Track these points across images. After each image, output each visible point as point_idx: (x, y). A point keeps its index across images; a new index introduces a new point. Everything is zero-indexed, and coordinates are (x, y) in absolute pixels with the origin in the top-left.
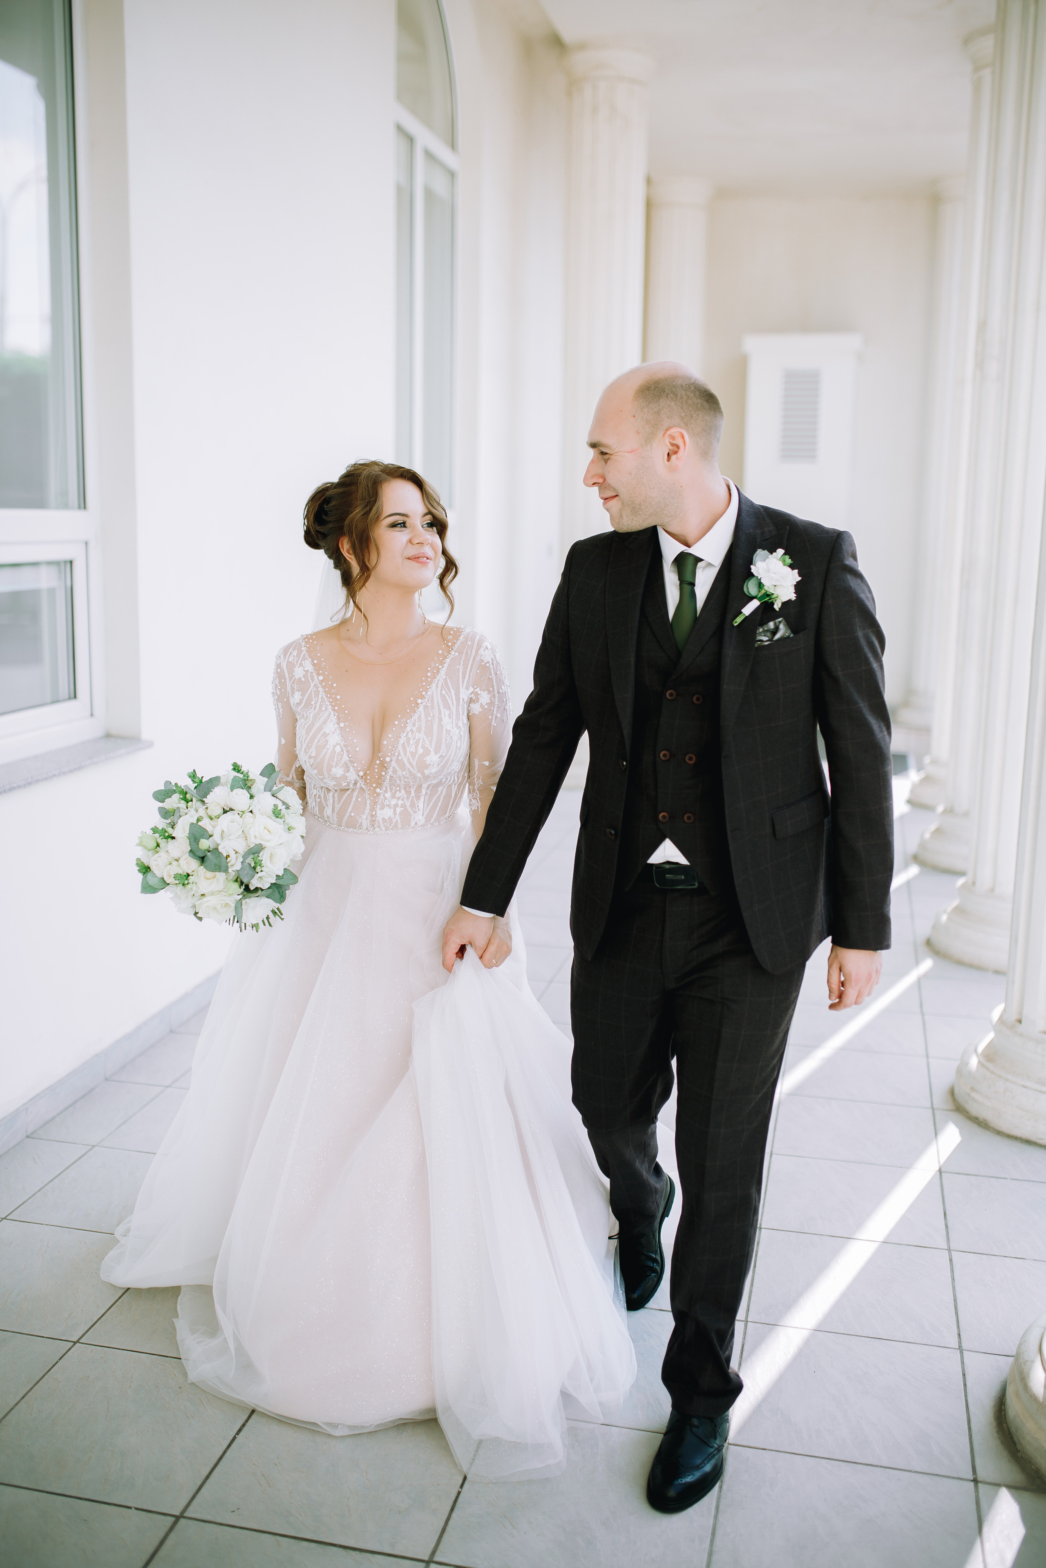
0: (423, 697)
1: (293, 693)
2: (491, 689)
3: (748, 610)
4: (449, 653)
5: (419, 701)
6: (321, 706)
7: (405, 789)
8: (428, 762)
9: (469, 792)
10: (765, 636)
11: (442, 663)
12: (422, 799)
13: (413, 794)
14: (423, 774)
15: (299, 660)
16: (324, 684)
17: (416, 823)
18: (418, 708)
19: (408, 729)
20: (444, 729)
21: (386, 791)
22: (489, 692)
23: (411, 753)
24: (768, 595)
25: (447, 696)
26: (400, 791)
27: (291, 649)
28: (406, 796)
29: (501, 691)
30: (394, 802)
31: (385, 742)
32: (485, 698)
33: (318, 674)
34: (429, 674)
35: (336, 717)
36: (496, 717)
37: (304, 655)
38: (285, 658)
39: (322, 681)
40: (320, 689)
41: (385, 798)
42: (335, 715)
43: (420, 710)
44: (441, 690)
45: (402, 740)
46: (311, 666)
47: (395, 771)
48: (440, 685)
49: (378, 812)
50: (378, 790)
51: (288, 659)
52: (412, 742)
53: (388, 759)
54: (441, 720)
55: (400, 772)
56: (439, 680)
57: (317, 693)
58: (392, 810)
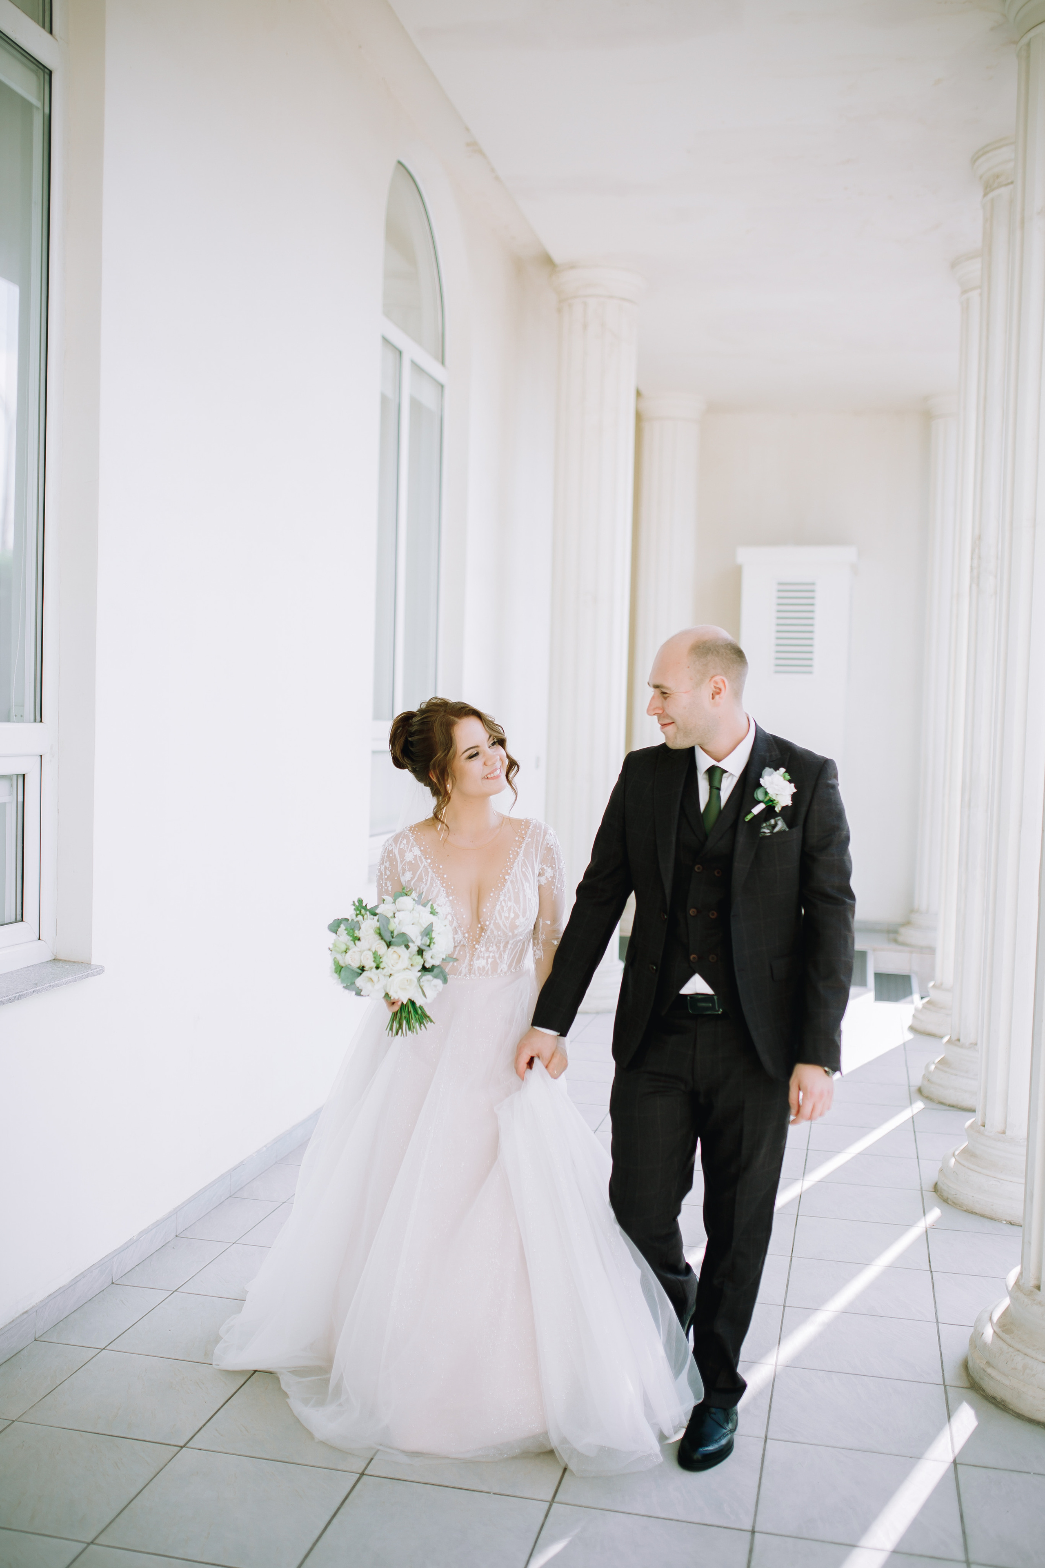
0: (509, 874)
1: (404, 873)
2: (554, 866)
3: (757, 810)
4: (523, 839)
5: (507, 877)
6: (431, 884)
7: (496, 945)
8: (517, 924)
9: (534, 945)
10: (767, 829)
11: (520, 848)
12: (507, 951)
13: (502, 948)
14: (513, 933)
15: (408, 847)
16: (431, 866)
17: (501, 971)
18: (507, 883)
19: (502, 898)
20: (527, 898)
21: (482, 947)
22: (553, 868)
23: (505, 917)
24: (772, 801)
25: (526, 872)
26: (492, 947)
27: (400, 839)
28: (496, 950)
29: (560, 867)
30: (486, 955)
31: (485, 910)
32: (549, 873)
33: (426, 858)
34: (511, 856)
35: (445, 892)
36: (557, 887)
37: (412, 844)
38: (396, 845)
39: (430, 864)
40: (429, 870)
41: (481, 951)
42: (444, 891)
43: (508, 884)
44: (522, 869)
45: (498, 908)
46: (419, 851)
47: (492, 932)
48: (520, 864)
49: (475, 962)
50: (477, 946)
51: (400, 846)
52: (505, 909)
53: (487, 923)
54: (524, 891)
55: (496, 933)
56: (519, 861)
57: (427, 873)
58: (485, 961)
